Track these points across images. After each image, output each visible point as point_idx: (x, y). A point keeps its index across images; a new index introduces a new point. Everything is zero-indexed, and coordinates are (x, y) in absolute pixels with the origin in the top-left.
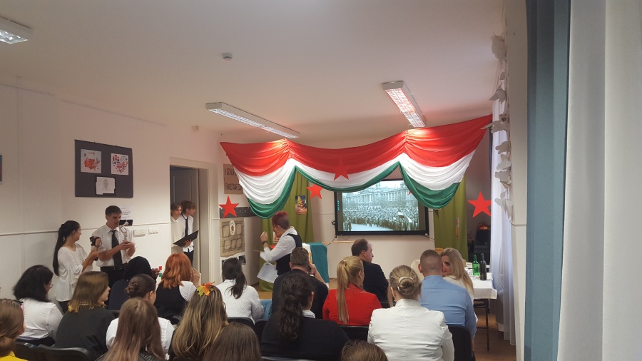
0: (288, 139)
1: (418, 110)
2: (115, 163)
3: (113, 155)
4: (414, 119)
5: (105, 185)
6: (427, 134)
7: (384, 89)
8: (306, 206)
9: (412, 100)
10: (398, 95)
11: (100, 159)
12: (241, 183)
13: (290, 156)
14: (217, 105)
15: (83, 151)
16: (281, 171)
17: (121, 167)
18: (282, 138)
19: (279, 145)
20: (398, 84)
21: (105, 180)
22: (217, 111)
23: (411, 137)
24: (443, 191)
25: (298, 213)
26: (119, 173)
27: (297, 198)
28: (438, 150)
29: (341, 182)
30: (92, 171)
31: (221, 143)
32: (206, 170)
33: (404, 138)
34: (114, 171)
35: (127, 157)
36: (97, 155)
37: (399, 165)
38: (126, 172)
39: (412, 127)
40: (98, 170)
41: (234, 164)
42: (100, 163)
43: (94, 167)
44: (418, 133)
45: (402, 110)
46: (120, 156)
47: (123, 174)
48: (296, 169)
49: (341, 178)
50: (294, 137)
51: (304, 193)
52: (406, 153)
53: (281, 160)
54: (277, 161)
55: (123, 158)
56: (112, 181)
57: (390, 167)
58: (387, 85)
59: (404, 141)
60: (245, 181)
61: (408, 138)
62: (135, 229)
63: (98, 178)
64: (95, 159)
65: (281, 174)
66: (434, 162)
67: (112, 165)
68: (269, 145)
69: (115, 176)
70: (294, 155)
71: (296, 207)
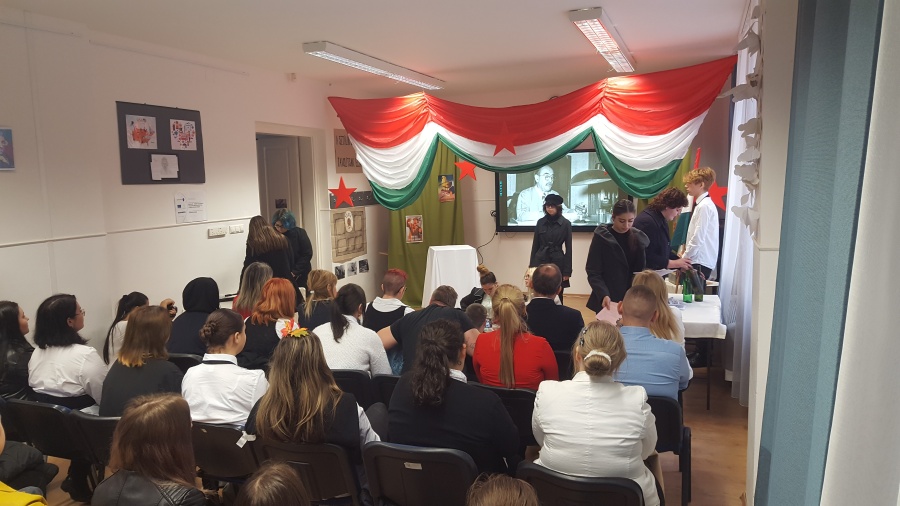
0: (427, 92)
1: (623, 49)
2: (176, 133)
3: (172, 122)
5: (164, 166)
6: (636, 85)
7: (572, 20)
8: (453, 190)
9: (615, 34)
10: (592, 29)
11: (154, 129)
12: (359, 158)
13: (429, 119)
14: (319, 45)
15: (129, 118)
16: (418, 140)
18: (416, 90)
19: (414, 101)
20: (595, 13)
21: (164, 159)
22: (319, 54)
23: (611, 89)
24: (657, 172)
25: (442, 201)
26: (182, 148)
27: (440, 178)
28: (652, 110)
29: (505, 159)
30: (144, 146)
31: (329, 98)
32: (308, 139)
33: (601, 91)
34: (176, 145)
35: (193, 123)
36: (150, 123)
37: (591, 133)
38: (193, 146)
39: (615, 74)
40: (153, 145)
41: (348, 130)
42: (155, 135)
43: (146, 141)
44: (622, 84)
45: (598, 49)
46: (183, 123)
47: (188, 148)
48: (438, 138)
49: (505, 152)
50: (436, 88)
51: (451, 172)
52: (604, 114)
53: (417, 124)
54: (411, 126)
55: (187, 125)
56: (173, 160)
57: (579, 136)
58: (576, 15)
59: (601, 95)
60: (365, 155)
61: (608, 90)
62: (210, 227)
63: (153, 156)
64: (147, 128)
65: (418, 145)
66: (645, 128)
67: (172, 137)
68: (399, 102)
69: (177, 153)
70: (435, 117)
71: (440, 191)
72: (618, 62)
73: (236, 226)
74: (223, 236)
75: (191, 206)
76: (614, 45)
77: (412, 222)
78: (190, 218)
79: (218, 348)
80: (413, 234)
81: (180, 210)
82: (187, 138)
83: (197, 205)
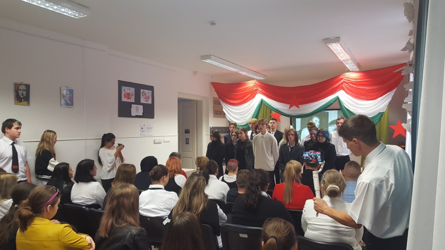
0: (257, 80)
1: (353, 59)
2: (143, 96)
3: (142, 90)
6: (358, 77)
7: (326, 43)
9: (348, 51)
10: (336, 48)
11: (134, 93)
12: (224, 110)
13: (258, 92)
14: (208, 57)
15: (123, 88)
16: (252, 102)
17: (147, 98)
18: (253, 79)
19: (251, 84)
20: (337, 40)
21: (137, 107)
22: (208, 61)
23: (347, 78)
26: (145, 102)
28: (368, 88)
29: (294, 111)
30: (129, 101)
31: (211, 83)
32: (201, 102)
33: (342, 79)
34: (143, 101)
35: (151, 91)
36: (132, 90)
37: (338, 99)
38: (150, 102)
39: (349, 71)
40: (132, 100)
41: (220, 97)
42: (134, 96)
43: (130, 98)
44: (353, 76)
45: (340, 58)
46: (146, 91)
47: (148, 103)
48: (262, 101)
49: (294, 108)
50: (262, 79)
51: (268, 117)
52: (344, 90)
53: (252, 94)
54: (249, 95)
55: (148, 92)
56: (141, 107)
57: (331, 100)
58: (328, 41)
59: (342, 81)
60: (228, 110)
61: (345, 79)
62: (155, 138)
63: (132, 105)
64: (131, 93)
65: (252, 105)
66: (365, 97)
67: (141, 97)
68: (244, 84)
69: (143, 104)
70: (261, 91)
72: (350, 65)
73: (166, 139)
74: (160, 143)
75: (147, 128)
76: (349, 58)
78: (146, 134)
79: (156, 182)
81: (143, 130)
83: (151, 128)
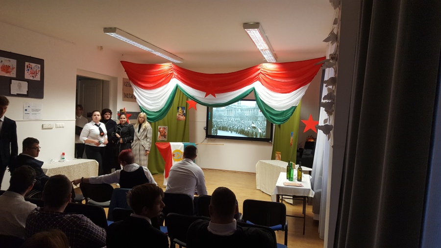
0: (173, 63)
1: (271, 49)
2: (28, 70)
3: (27, 63)
4: (268, 56)
6: (276, 68)
7: (245, 28)
8: (185, 115)
9: (267, 40)
10: (254, 34)
11: (15, 67)
12: (135, 94)
13: (173, 77)
14: (113, 30)
16: (166, 87)
18: (167, 61)
19: (166, 67)
20: (256, 25)
23: (264, 69)
24: (284, 112)
25: (178, 120)
26: (31, 78)
27: (178, 108)
28: (283, 81)
29: (210, 99)
30: (8, 75)
31: (121, 62)
32: (108, 82)
33: (259, 69)
34: (28, 76)
35: (39, 66)
36: (13, 63)
37: (254, 90)
38: (38, 78)
39: (266, 62)
40: (14, 76)
41: (130, 79)
42: (15, 70)
43: (9, 72)
44: (270, 67)
45: (258, 47)
46: (33, 65)
47: (35, 79)
48: (177, 87)
49: (210, 96)
50: (179, 62)
51: (184, 105)
52: (260, 81)
53: (167, 79)
54: (164, 79)
55: (36, 67)
56: (25, 85)
57: (247, 91)
58: (247, 26)
59: (259, 72)
60: (138, 92)
61: (262, 69)
62: (44, 123)
63: (13, 81)
64: (10, 65)
65: (166, 90)
66: (279, 90)
67: (26, 72)
68: (158, 66)
69: (28, 81)
70: (177, 76)
71: (178, 115)
73: (60, 124)
74: (51, 129)
75: (33, 110)
76: (267, 48)
77: (162, 129)
78: (32, 117)
80: (161, 136)
81: (27, 112)
82: (35, 73)
83: (37, 110)
